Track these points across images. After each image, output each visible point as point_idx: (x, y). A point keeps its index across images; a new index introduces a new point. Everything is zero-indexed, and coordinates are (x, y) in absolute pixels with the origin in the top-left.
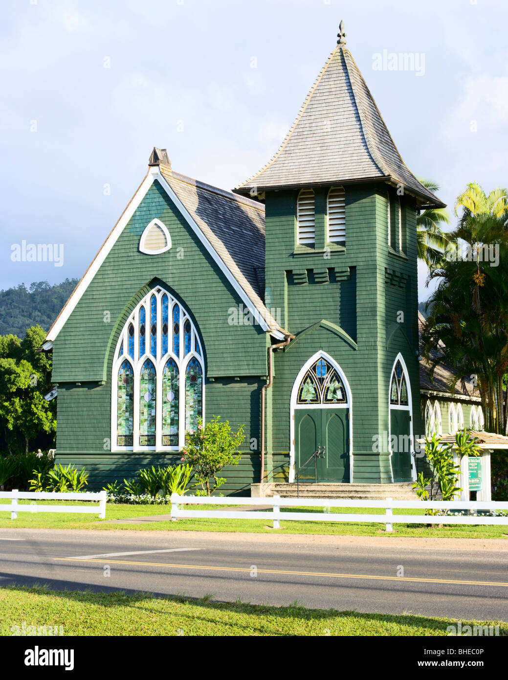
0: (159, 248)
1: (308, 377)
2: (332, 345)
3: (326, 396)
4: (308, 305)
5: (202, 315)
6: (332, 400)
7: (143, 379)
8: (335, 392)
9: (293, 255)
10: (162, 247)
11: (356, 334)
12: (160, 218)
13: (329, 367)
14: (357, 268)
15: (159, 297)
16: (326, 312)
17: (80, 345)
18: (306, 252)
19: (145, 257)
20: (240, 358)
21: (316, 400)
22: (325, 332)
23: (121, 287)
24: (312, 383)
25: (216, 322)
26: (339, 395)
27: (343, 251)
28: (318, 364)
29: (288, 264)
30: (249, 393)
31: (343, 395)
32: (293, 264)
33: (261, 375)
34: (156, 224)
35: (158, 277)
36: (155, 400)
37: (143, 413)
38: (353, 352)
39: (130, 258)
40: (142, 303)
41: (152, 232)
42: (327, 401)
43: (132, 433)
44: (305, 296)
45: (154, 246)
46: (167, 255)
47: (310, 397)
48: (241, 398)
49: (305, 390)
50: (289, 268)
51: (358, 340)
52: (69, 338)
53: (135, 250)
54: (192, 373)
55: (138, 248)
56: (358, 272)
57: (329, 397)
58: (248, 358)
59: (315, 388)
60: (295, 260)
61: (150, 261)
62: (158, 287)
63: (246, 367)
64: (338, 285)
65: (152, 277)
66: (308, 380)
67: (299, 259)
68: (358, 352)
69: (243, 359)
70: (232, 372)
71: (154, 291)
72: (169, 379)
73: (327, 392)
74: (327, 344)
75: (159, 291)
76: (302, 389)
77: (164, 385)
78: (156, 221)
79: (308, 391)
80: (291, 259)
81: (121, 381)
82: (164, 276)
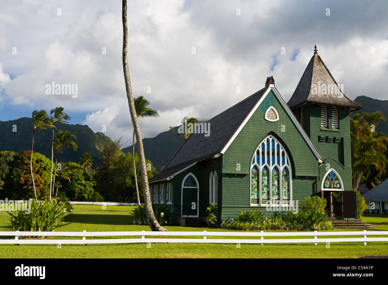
0: (273, 119)
1: (327, 178)
2: (336, 166)
3: (334, 186)
4: (324, 150)
5: (293, 150)
6: (336, 188)
7: (263, 174)
8: (337, 185)
9: (321, 130)
10: (275, 119)
11: (344, 163)
12: (274, 106)
13: (334, 175)
14: (344, 138)
15: (271, 140)
16: (331, 154)
17: (236, 157)
18: (326, 130)
19: (267, 122)
20: (309, 169)
21: (330, 187)
22: (333, 161)
23: (256, 133)
24: (329, 180)
25: (298, 153)
26: (338, 186)
27: (339, 132)
28: (331, 173)
29: (319, 133)
30: (312, 183)
31: (340, 186)
32: (321, 134)
33: (317, 176)
34: (272, 109)
35: (273, 131)
36: (269, 184)
37: (263, 189)
38: (343, 170)
39: (260, 121)
40: (263, 141)
41: (270, 111)
42: (334, 188)
43: (259, 198)
44: (323, 147)
45: (272, 118)
46: (277, 123)
47: (328, 186)
48: (307, 185)
49: (326, 183)
50: (319, 135)
51: (345, 165)
52: (231, 153)
53: (263, 118)
54: (285, 173)
55: (264, 117)
56: (344, 140)
57: (335, 187)
58: (312, 169)
59: (330, 183)
60: (322, 132)
61: (269, 124)
62: (271, 135)
63: (311, 173)
64: (337, 144)
65: (271, 131)
66: (327, 179)
67: (323, 132)
68: (345, 170)
69: (310, 169)
70: (305, 174)
71: (269, 137)
72: (275, 175)
73: (334, 184)
74: (334, 166)
75: (271, 137)
76: (325, 183)
77: (273, 178)
78: (272, 107)
79: (327, 183)
80: (320, 132)
81: (253, 175)
82: (275, 131)
